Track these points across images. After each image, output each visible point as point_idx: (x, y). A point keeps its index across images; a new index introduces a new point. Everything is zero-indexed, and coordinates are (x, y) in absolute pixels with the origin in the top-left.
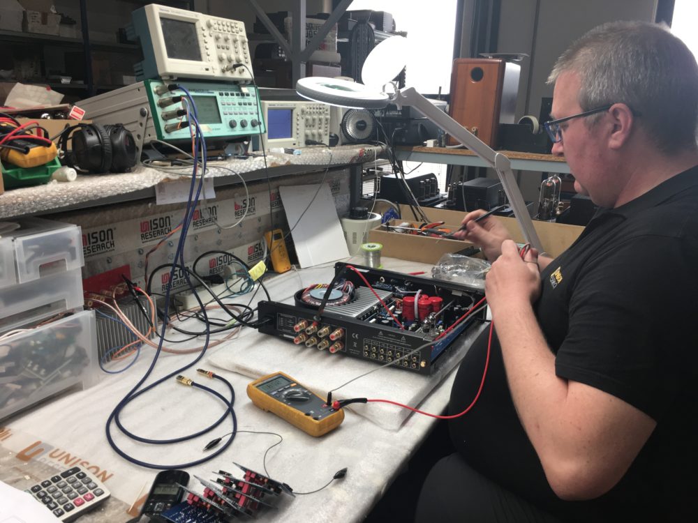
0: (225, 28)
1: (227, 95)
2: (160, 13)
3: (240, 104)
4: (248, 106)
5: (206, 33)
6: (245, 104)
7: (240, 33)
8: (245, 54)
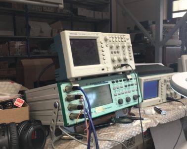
0: (117, 40)
1: (117, 82)
2: (70, 36)
3: (126, 86)
4: (131, 87)
5: (104, 45)
6: (129, 85)
7: (127, 41)
8: (130, 54)
